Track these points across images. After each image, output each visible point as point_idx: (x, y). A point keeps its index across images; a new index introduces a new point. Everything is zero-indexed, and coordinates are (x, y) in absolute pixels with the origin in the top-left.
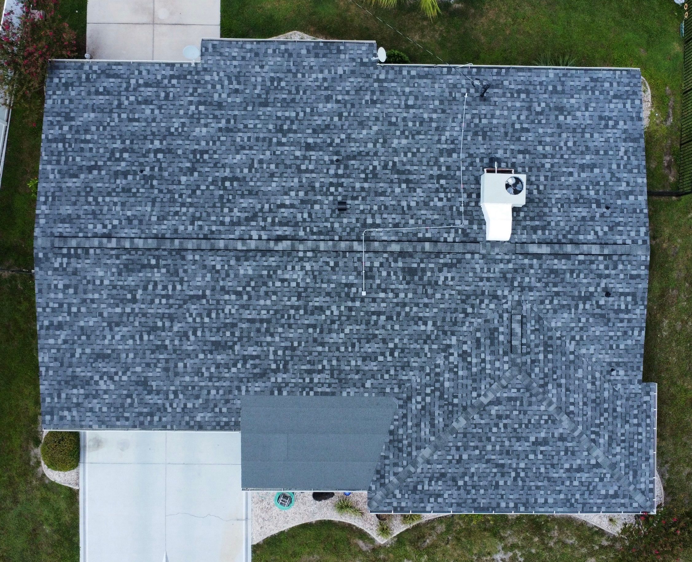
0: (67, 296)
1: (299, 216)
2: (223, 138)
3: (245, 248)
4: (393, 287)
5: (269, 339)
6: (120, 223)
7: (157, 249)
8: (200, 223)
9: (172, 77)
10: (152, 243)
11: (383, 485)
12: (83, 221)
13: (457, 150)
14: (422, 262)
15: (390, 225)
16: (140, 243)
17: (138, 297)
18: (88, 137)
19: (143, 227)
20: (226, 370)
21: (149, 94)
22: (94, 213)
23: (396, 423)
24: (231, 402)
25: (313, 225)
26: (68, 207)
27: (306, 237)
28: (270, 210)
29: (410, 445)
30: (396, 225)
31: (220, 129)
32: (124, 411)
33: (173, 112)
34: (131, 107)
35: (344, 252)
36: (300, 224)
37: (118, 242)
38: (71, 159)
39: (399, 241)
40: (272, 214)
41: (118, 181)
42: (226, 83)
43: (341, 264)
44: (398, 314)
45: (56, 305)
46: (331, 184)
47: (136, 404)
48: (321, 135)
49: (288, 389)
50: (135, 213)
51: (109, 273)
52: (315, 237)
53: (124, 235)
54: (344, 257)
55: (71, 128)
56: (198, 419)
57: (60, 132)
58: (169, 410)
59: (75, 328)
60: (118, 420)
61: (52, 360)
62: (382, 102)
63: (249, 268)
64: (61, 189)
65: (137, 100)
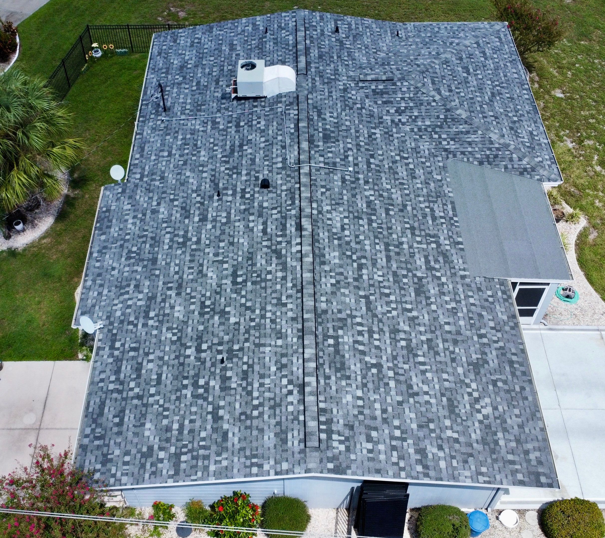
0: (381, 440)
1: (274, 217)
2: (189, 290)
3: (311, 255)
4: (342, 151)
5: (405, 246)
6: (286, 376)
7: (316, 336)
8: (284, 298)
9: (112, 347)
10: (309, 340)
11: (533, 169)
12: (284, 419)
13: (214, 119)
14: (317, 130)
15: (284, 151)
16: (310, 352)
17: (374, 361)
18: (176, 426)
19: (290, 351)
20: (446, 287)
21: (129, 367)
22: (272, 408)
23: (471, 159)
24: (479, 286)
25: (284, 205)
26: (266, 438)
27: (298, 209)
28: (270, 240)
29: (490, 149)
30: (284, 147)
31: (178, 294)
32: (514, 390)
33: (154, 340)
34: (143, 384)
35: (311, 180)
36: (284, 215)
37: (309, 375)
38: (202, 443)
39: (299, 143)
40: (274, 238)
41: (234, 385)
42: (126, 296)
43: (323, 183)
44: (367, 150)
45: (395, 453)
46: (243, 197)
47: (504, 377)
48: (192, 212)
49: (455, 236)
50: (273, 362)
51: (348, 389)
52: (297, 202)
53: (301, 371)
54: (316, 180)
55: (161, 449)
56: (505, 318)
57: (166, 461)
58: (501, 344)
59: (421, 434)
60: (526, 399)
61: (467, 466)
62: (163, 172)
63: (332, 255)
64: (243, 449)
65: (134, 380)
